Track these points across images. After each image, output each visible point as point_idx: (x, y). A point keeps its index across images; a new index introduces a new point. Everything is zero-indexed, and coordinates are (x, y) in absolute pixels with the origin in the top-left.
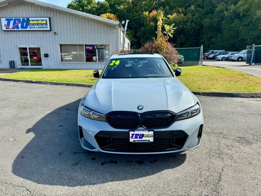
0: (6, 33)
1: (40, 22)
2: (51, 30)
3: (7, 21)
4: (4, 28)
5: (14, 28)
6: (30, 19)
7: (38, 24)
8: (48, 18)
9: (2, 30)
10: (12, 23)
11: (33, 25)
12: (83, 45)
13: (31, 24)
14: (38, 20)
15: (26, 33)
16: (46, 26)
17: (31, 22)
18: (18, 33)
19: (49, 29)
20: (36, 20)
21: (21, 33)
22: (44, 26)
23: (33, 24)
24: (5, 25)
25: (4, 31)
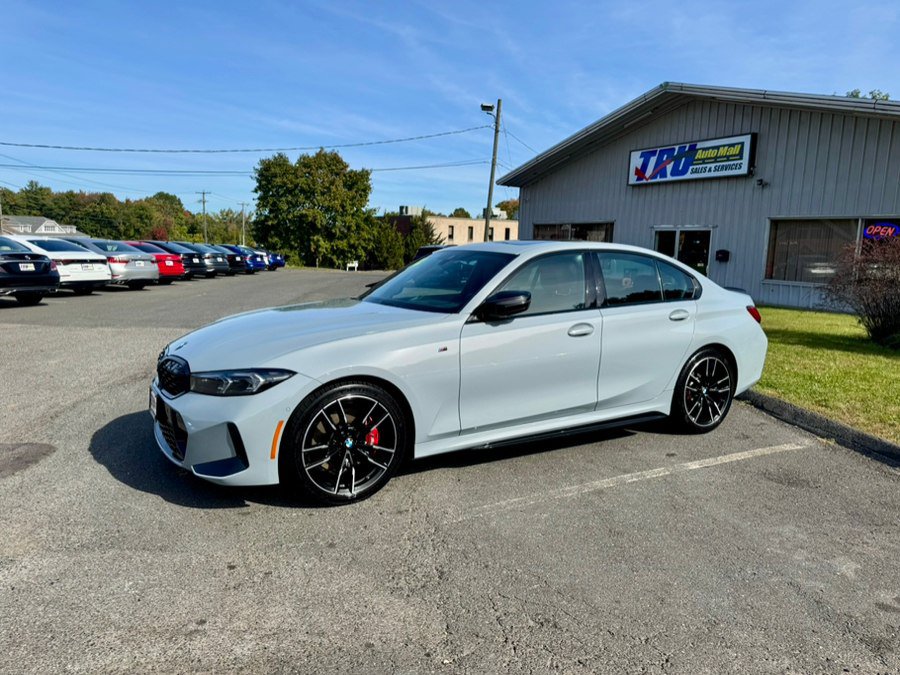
0: (636, 190)
1: (723, 152)
2: (750, 173)
3: (642, 159)
4: (633, 179)
5: (653, 176)
6: (700, 145)
7: (715, 159)
8: (749, 136)
9: (628, 184)
10: (653, 160)
11: (704, 163)
12: (857, 221)
13: (699, 160)
14: (718, 148)
15: (684, 187)
16: (739, 162)
17: (700, 155)
18: (662, 188)
19: (744, 170)
20: (713, 148)
21: (670, 188)
22: (732, 163)
23: (703, 161)
24: (637, 169)
25: (634, 186)
